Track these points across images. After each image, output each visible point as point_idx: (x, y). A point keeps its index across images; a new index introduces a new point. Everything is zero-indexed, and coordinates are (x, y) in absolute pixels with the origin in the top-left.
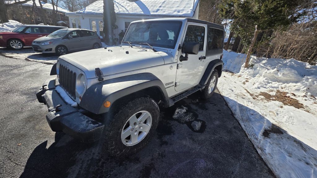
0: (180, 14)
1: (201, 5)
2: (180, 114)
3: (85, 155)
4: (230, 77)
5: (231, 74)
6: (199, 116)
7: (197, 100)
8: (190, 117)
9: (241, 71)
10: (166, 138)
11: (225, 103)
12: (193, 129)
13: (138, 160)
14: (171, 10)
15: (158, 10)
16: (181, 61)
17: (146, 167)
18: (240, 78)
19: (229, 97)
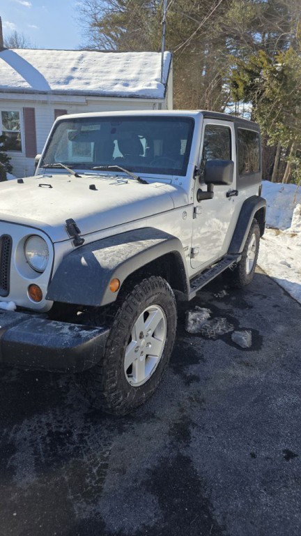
0: (131, 89)
1: (177, 68)
2: (199, 322)
3: (28, 431)
4: (275, 238)
5: (274, 232)
6: (240, 321)
7: (224, 293)
8: (223, 325)
9: (293, 223)
10: (192, 370)
11: (283, 292)
12: (239, 347)
13: (153, 416)
14: (104, 78)
15: (69, 79)
16: (199, 200)
17: (175, 424)
18: (295, 238)
19: (287, 279)
